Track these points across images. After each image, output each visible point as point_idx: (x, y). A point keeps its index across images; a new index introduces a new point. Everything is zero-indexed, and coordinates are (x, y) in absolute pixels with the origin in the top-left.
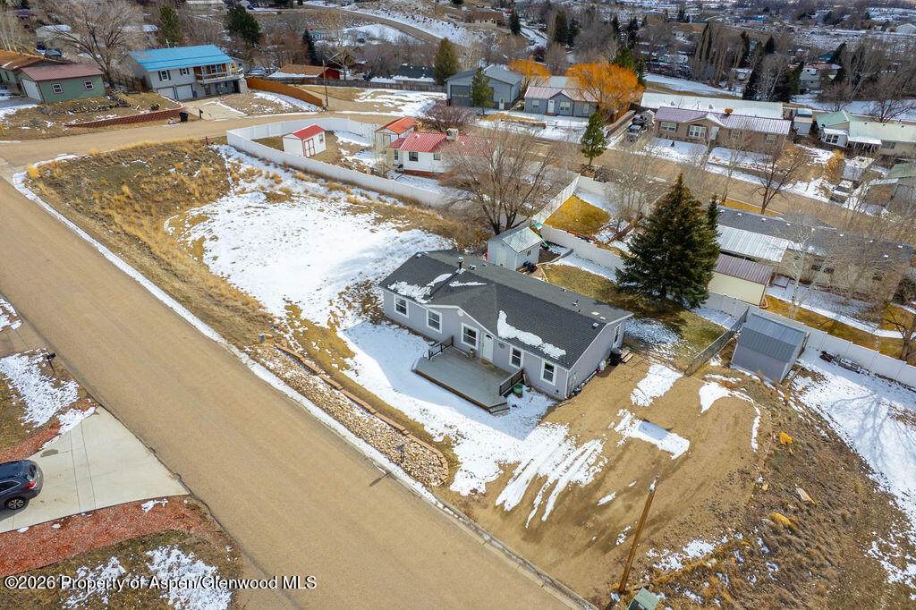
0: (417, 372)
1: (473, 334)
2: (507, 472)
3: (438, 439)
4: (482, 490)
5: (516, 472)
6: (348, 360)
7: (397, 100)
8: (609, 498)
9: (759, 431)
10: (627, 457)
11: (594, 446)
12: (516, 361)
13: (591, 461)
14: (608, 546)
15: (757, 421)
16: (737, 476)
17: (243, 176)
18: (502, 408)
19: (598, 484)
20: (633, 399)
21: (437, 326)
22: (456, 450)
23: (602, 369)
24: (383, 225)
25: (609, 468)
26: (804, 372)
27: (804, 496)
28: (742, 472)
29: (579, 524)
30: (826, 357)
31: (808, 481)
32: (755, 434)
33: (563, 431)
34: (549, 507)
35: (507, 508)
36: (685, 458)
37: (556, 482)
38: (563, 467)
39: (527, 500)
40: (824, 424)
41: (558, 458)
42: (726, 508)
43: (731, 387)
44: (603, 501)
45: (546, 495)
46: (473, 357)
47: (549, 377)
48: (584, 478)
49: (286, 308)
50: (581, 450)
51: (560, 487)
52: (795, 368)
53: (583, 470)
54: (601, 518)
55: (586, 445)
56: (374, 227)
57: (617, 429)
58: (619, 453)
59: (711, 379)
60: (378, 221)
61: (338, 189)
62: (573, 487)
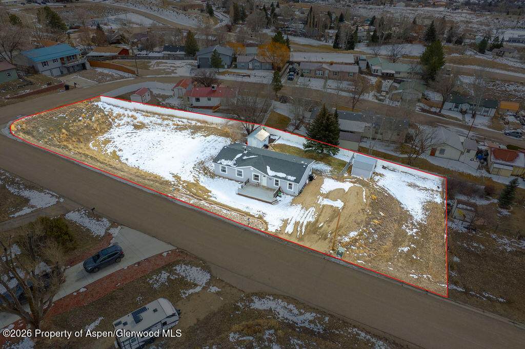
0: (239, 194)
1: (258, 176)
2: (286, 222)
3: (257, 216)
4: (279, 229)
5: (289, 221)
6: (209, 194)
7: (171, 66)
8: (322, 224)
9: (365, 196)
10: (324, 211)
11: (312, 209)
12: (277, 184)
13: (313, 214)
14: (325, 239)
15: (364, 192)
16: (361, 211)
17: (116, 118)
18: (276, 202)
19: (317, 221)
20: (321, 192)
21: (241, 175)
22: (265, 219)
23: (307, 183)
24: (196, 135)
25: (319, 215)
26: (377, 174)
27: (382, 214)
28: (362, 210)
29: (315, 234)
30: (384, 167)
31: (383, 210)
32: (364, 197)
33: (300, 206)
34: (303, 231)
35: (290, 233)
36: (343, 208)
37: (303, 222)
38: (304, 217)
39: (295, 230)
40: (386, 192)
41: (301, 215)
42: (359, 221)
43: (354, 183)
44: (320, 226)
45: (301, 227)
46: (258, 185)
47: (290, 188)
48: (312, 219)
49: (173, 176)
50: (308, 211)
51: (305, 224)
52: (374, 173)
53: (311, 217)
54: (321, 231)
55: (310, 209)
56: (192, 136)
57: (318, 203)
58: (321, 210)
59: (346, 181)
60: (193, 133)
61: (167, 119)
62: (309, 223)
